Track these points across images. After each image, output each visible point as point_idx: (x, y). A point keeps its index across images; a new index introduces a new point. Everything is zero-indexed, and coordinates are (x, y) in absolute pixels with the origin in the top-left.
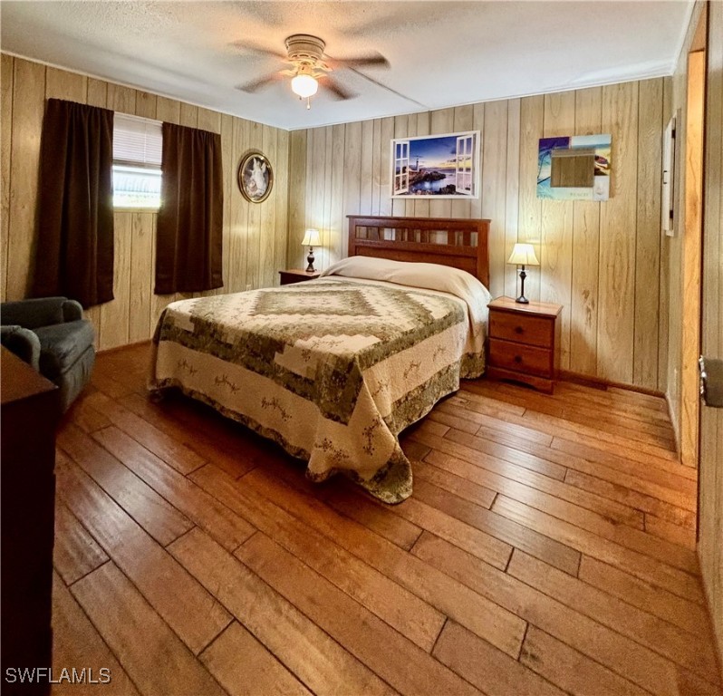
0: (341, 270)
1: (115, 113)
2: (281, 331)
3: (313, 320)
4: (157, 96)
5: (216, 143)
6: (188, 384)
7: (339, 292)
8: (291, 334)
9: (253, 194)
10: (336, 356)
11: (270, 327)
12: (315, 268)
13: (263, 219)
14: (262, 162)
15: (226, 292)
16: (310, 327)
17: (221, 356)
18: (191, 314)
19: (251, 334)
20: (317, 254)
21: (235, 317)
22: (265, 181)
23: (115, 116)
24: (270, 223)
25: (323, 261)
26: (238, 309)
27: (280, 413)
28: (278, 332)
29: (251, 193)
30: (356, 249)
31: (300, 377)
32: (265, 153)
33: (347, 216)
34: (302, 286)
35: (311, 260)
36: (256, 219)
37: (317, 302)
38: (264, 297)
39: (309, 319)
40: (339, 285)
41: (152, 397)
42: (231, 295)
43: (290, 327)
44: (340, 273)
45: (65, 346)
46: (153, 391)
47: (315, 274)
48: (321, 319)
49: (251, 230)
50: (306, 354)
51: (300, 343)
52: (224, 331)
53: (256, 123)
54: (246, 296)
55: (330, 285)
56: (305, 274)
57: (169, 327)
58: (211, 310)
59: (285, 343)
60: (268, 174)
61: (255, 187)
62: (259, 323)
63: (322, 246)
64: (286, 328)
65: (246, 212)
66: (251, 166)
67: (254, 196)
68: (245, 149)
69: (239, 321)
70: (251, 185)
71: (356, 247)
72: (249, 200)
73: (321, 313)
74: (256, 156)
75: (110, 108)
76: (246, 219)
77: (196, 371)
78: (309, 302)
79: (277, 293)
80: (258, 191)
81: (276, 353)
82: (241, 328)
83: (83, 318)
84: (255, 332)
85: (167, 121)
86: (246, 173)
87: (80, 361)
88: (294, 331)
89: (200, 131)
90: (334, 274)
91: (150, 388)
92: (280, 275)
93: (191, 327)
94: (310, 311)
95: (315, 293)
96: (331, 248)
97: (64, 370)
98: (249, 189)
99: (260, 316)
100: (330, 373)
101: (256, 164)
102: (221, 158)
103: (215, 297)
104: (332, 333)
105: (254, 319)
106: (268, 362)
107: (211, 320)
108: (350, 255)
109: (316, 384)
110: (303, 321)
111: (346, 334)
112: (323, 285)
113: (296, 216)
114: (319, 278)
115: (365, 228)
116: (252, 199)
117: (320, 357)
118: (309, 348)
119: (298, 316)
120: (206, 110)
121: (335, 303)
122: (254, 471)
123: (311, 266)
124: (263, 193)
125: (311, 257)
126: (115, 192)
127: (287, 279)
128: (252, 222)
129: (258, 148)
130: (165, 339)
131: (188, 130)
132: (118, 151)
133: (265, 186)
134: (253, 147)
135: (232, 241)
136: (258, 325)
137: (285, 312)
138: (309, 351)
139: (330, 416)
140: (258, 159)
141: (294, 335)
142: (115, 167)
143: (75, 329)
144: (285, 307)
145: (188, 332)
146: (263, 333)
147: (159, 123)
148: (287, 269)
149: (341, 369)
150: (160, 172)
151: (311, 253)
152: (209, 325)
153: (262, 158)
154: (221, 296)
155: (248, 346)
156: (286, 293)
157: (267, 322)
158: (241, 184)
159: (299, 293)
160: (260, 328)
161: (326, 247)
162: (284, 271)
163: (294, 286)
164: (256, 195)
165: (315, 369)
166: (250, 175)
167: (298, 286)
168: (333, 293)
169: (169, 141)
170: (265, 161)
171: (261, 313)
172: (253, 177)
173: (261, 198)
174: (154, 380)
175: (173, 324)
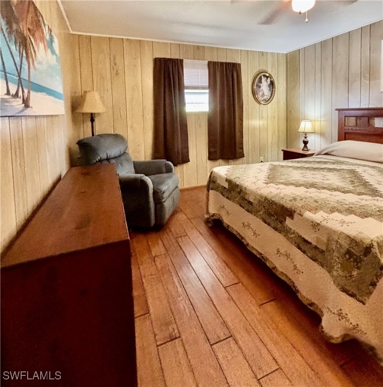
0: (333, 151)
1: (184, 60)
2: (291, 200)
3: (318, 194)
4: (204, 47)
5: (238, 69)
6: (226, 220)
7: (335, 169)
8: (300, 205)
9: (262, 99)
10: (348, 237)
11: (282, 195)
12: (309, 148)
13: (269, 115)
14: (267, 77)
15: (248, 163)
16: (316, 201)
17: (246, 208)
18: (226, 176)
19: (266, 199)
20: (310, 139)
21: (254, 183)
22: (270, 90)
23: (184, 62)
24: (274, 117)
25: (316, 144)
26: (256, 177)
27: (292, 265)
28: (288, 202)
29: (260, 99)
30: (344, 135)
31: (310, 243)
32: (269, 71)
33: (336, 110)
34: (301, 161)
35: (306, 143)
36: (265, 115)
37: (317, 177)
38: (273, 169)
39: (313, 193)
40: (333, 163)
41: (207, 222)
42: (251, 165)
43: (298, 198)
44: (332, 153)
45: (164, 188)
46: (207, 218)
47: (309, 153)
48: (324, 195)
49: (261, 122)
50: (316, 226)
51: (308, 214)
52: (247, 192)
53: (263, 52)
54: (261, 167)
55: (325, 163)
56: (301, 152)
57: (214, 182)
58: (238, 175)
59: (295, 212)
60: (272, 84)
61: (263, 95)
62: (273, 191)
63: (314, 133)
64: (295, 199)
65: (258, 110)
66: (260, 81)
67: (263, 101)
68: (256, 71)
69: (257, 187)
70: (261, 94)
71: (345, 133)
72: (259, 103)
73: (324, 188)
74: (263, 74)
75: (181, 58)
76: (258, 116)
77: (230, 214)
78: (310, 177)
79: (283, 166)
80: (265, 97)
81: (287, 218)
82: (259, 192)
83: (174, 171)
84: (269, 197)
85: (210, 61)
86: (257, 86)
87: (172, 196)
88: (303, 203)
89: (228, 63)
90: (326, 154)
91: (206, 216)
92: (282, 152)
93: (226, 185)
94: (313, 185)
95: (315, 169)
96: (322, 134)
97: (163, 200)
98: (259, 96)
99: (272, 185)
100: (343, 251)
101: (263, 79)
102: (241, 77)
103: (241, 166)
104: (340, 211)
105: (268, 187)
106: (281, 222)
107: (238, 183)
108: (339, 140)
109: (326, 254)
110: (308, 195)
111: (355, 214)
112: (319, 162)
113: (292, 112)
114: (313, 156)
115: (355, 118)
116: (262, 102)
117: (330, 232)
118: (319, 222)
119: (303, 189)
120: (231, 49)
121: (334, 179)
122: (272, 303)
123: (305, 146)
124: (269, 98)
125: (306, 140)
126: (186, 105)
127: (289, 155)
128: (262, 117)
129: (265, 68)
130: (212, 189)
131: (222, 64)
132: (187, 81)
133: (270, 93)
134: (261, 68)
135: (250, 129)
136: (271, 192)
137: (292, 184)
138: (318, 224)
139: (344, 290)
140: (265, 76)
141: (302, 207)
142: (186, 91)
143: (170, 177)
144: (291, 180)
145: (225, 188)
146: (276, 200)
147: (206, 62)
148: (287, 147)
149: (356, 251)
150: (207, 91)
151: (306, 137)
152: (237, 186)
153: (267, 75)
154: (244, 166)
155: (264, 207)
156: (290, 167)
157: (279, 190)
158: (254, 93)
159: (301, 168)
160: (273, 195)
161: (318, 133)
162: (285, 149)
163: (295, 162)
164: (264, 100)
165: (326, 241)
166: (260, 87)
167: (298, 162)
168: (330, 170)
169: (212, 72)
170: (270, 77)
171: (273, 183)
172: (261, 88)
173: (268, 101)
174: (208, 213)
175: (216, 181)
